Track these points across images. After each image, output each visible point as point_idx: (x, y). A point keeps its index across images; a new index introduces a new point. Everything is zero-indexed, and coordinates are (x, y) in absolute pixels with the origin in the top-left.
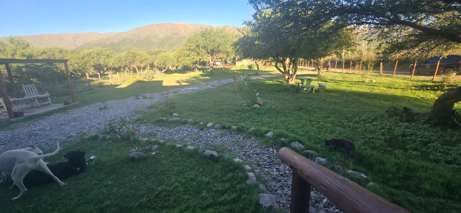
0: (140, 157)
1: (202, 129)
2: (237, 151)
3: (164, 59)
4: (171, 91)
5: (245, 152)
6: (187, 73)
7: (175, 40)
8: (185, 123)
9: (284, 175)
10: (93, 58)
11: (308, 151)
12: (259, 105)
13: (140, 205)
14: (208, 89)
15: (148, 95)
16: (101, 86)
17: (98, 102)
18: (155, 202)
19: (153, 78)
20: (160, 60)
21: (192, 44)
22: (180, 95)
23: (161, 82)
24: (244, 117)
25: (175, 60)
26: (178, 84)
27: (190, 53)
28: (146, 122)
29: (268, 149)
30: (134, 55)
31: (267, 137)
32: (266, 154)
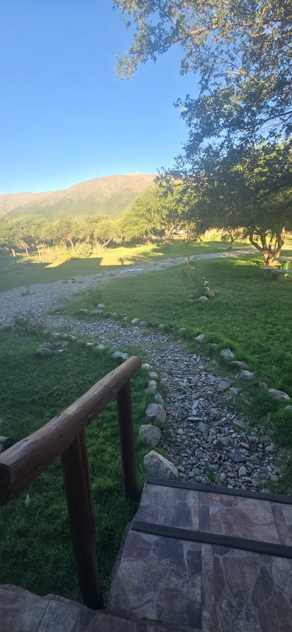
0: (46, 354)
1: (123, 326)
2: (154, 354)
3: (105, 229)
4: (108, 273)
5: (162, 357)
6: (135, 247)
7: (126, 199)
8: (108, 316)
9: (193, 387)
10: (23, 228)
11: (236, 362)
12: (208, 297)
13: (33, 401)
14: (155, 272)
15: (78, 279)
16: (29, 264)
17: (22, 286)
18: (47, 400)
19: (91, 253)
20: (100, 231)
21: (140, 208)
22: (116, 279)
23: (100, 259)
24: (182, 313)
25: (119, 229)
26: (120, 263)
27: (139, 221)
28: (65, 314)
29: (192, 355)
30: (69, 225)
31: (196, 341)
32: (186, 361)
